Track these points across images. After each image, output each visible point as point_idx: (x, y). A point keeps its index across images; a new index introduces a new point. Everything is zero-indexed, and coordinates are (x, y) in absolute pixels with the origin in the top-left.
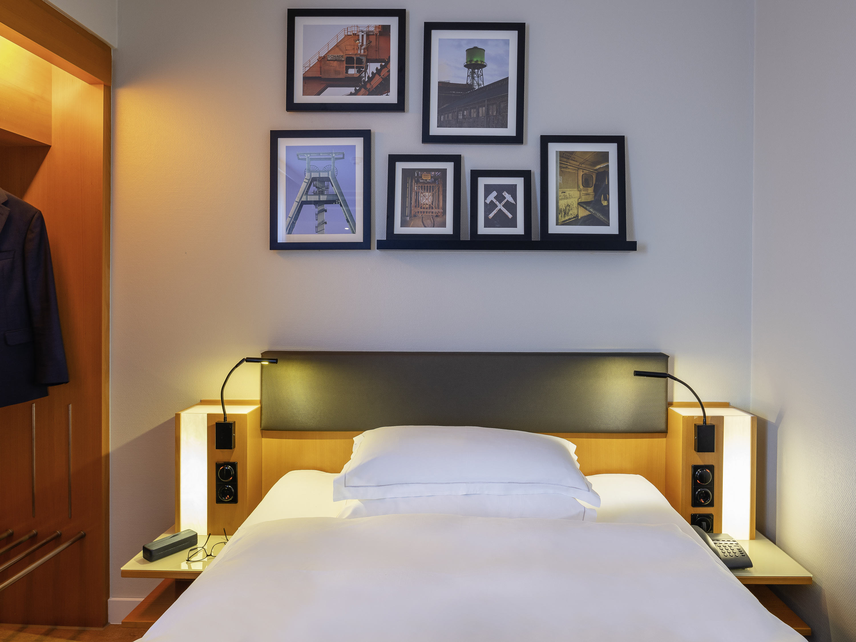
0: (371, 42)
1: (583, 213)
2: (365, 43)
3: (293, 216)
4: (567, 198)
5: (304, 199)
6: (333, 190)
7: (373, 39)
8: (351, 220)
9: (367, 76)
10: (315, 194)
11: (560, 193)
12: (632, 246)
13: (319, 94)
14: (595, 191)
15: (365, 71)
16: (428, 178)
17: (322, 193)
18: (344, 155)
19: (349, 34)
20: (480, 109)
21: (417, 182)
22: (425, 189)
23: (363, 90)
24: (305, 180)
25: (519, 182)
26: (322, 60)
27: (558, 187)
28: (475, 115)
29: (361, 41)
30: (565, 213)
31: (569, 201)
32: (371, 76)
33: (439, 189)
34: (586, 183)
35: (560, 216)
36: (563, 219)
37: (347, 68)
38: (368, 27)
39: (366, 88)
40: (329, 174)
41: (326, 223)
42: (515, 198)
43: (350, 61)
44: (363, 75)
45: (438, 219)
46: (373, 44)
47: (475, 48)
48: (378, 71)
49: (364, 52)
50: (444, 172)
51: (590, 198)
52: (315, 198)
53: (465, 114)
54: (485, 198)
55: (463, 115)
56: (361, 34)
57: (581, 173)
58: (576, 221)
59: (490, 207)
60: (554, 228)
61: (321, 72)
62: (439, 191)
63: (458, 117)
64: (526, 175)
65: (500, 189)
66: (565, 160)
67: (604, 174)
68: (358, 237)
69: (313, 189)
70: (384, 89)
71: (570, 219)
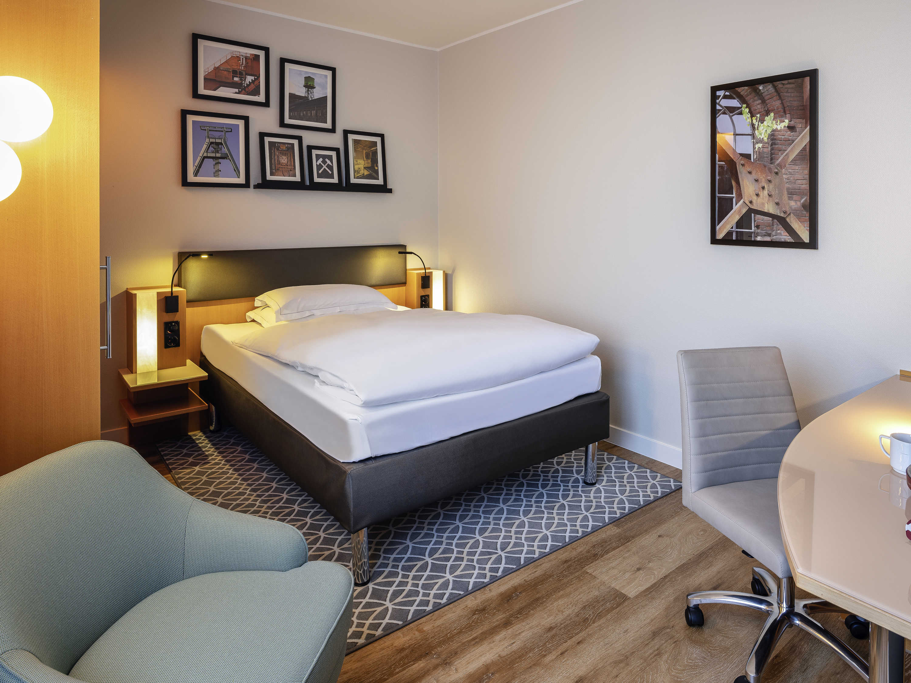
0: (248, 63)
1: (366, 173)
2: (244, 63)
3: (198, 165)
4: (358, 165)
5: (205, 155)
6: (225, 150)
7: (249, 61)
8: (237, 170)
9: (246, 83)
10: (213, 152)
11: (355, 161)
12: (390, 191)
13: (215, 90)
14: (371, 162)
15: (245, 80)
16: (284, 148)
17: (217, 152)
18: (231, 130)
19: (234, 56)
20: (313, 112)
21: (278, 149)
22: (282, 154)
23: (243, 91)
24: (206, 143)
25: (333, 154)
26: (216, 69)
27: (354, 158)
28: (310, 115)
29: (241, 61)
30: (358, 173)
31: (360, 166)
32: (248, 83)
33: (290, 154)
34: (367, 157)
35: (355, 174)
36: (357, 176)
37: (233, 77)
38: (246, 54)
39: (245, 91)
40: (222, 141)
41: (220, 171)
42: (332, 162)
43: (235, 73)
44: (243, 82)
45: (291, 172)
46: (249, 64)
47: (309, 77)
48: (253, 81)
49: (244, 68)
50: (293, 145)
51: (370, 165)
52: (213, 155)
53: (304, 113)
54: (316, 162)
55: (303, 114)
56: (242, 57)
57: (364, 152)
58: (363, 177)
59: (319, 167)
60: (353, 180)
61: (216, 77)
62: (290, 156)
63: (300, 114)
64: (337, 150)
65: (324, 157)
66: (356, 144)
67: (375, 153)
68: (242, 180)
69: (211, 149)
70: (256, 92)
71: (360, 176)
